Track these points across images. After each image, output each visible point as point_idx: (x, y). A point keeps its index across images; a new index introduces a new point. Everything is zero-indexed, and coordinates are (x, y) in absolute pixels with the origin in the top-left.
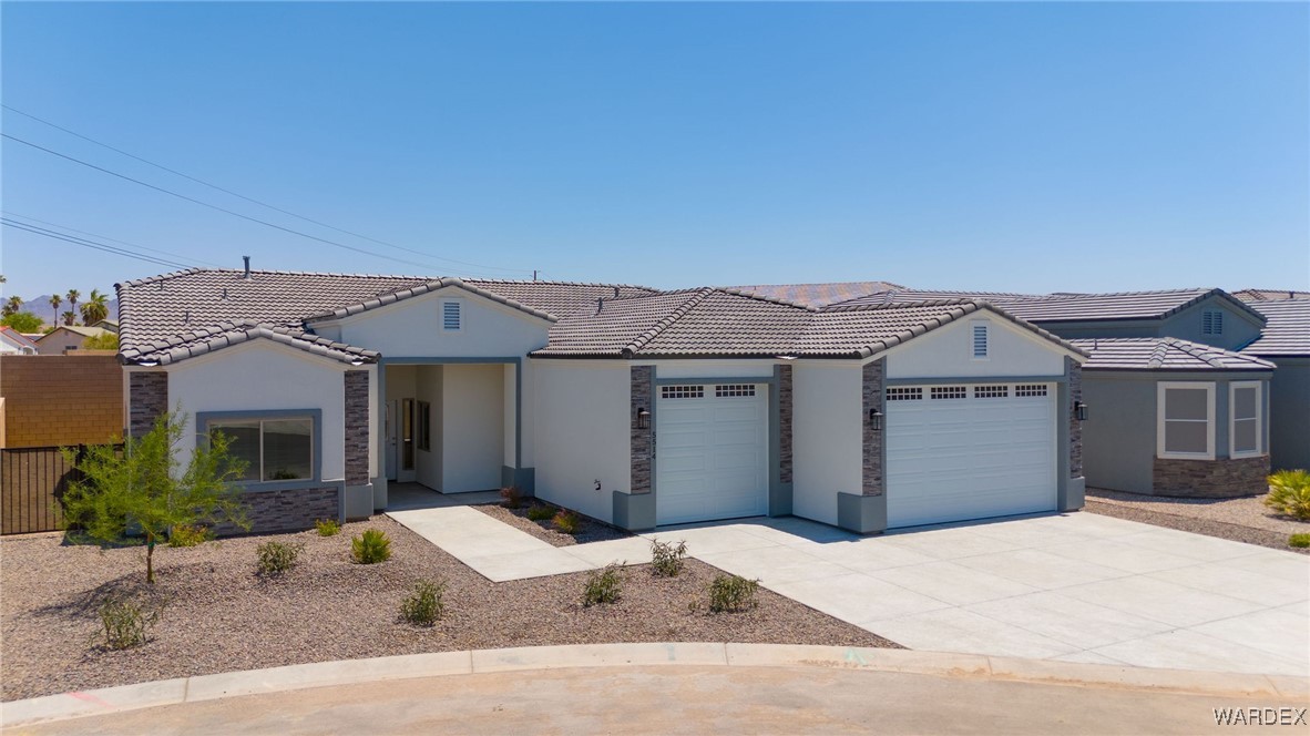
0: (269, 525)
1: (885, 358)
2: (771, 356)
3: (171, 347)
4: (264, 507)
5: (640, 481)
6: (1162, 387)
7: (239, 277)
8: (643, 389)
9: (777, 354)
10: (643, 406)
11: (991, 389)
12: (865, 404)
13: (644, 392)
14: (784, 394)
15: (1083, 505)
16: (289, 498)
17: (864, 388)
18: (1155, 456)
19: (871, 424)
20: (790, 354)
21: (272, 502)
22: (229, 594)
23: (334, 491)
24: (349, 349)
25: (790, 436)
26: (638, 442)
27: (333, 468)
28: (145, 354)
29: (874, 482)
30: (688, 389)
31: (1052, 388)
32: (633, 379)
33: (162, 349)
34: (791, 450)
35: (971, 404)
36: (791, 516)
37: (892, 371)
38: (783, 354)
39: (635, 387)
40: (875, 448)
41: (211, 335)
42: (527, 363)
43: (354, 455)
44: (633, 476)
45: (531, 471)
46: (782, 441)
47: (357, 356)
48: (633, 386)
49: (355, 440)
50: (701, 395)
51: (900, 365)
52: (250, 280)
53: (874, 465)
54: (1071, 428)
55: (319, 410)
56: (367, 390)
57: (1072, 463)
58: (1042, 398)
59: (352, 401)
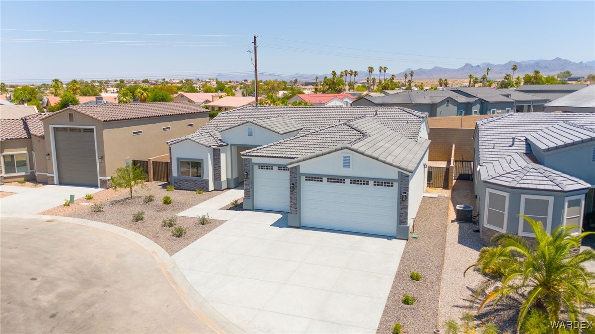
1: (299, 165)
4: (191, 183)
5: (247, 195)
6: (488, 190)
10: (248, 171)
11: (363, 181)
12: (291, 181)
13: (248, 167)
16: (197, 182)
17: (290, 176)
18: (483, 225)
19: (292, 189)
21: (193, 183)
26: (247, 182)
29: (294, 209)
30: (269, 167)
31: (396, 184)
35: (347, 186)
37: (302, 170)
40: (294, 198)
43: (218, 172)
44: (245, 193)
49: (217, 168)
50: (272, 169)
51: (305, 168)
53: (294, 203)
54: (401, 203)
55: (203, 160)
56: (220, 154)
57: (402, 218)
58: (390, 188)
59: (216, 157)
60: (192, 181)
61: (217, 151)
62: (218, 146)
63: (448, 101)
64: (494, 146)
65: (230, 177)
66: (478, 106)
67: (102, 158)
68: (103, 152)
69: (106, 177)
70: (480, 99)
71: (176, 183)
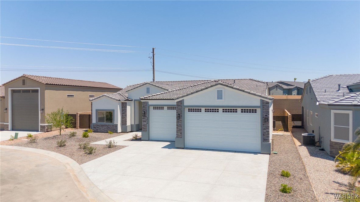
1: (183, 100)
5: (144, 129)
6: (333, 112)
10: (145, 111)
11: (230, 110)
12: (177, 112)
13: (145, 108)
16: (109, 126)
18: (330, 140)
21: (106, 127)
23: (116, 126)
26: (144, 120)
29: (179, 134)
30: (161, 107)
31: (259, 110)
32: (143, 105)
40: (180, 125)
43: (124, 119)
49: (124, 116)
50: (163, 109)
51: (189, 101)
54: (263, 125)
55: (114, 110)
56: (126, 106)
57: (265, 137)
58: (254, 113)
59: (123, 108)
60: (106, 125)
61: (125, 104)
62: (125, 100)
63: (277, 87)
64: (325, 91)
65: (133, 123)
66: (296, 91)
67: (43, 110)
68: (44, 105)
69: (45, 123)
70: (296, 87)
71: (94, 128)
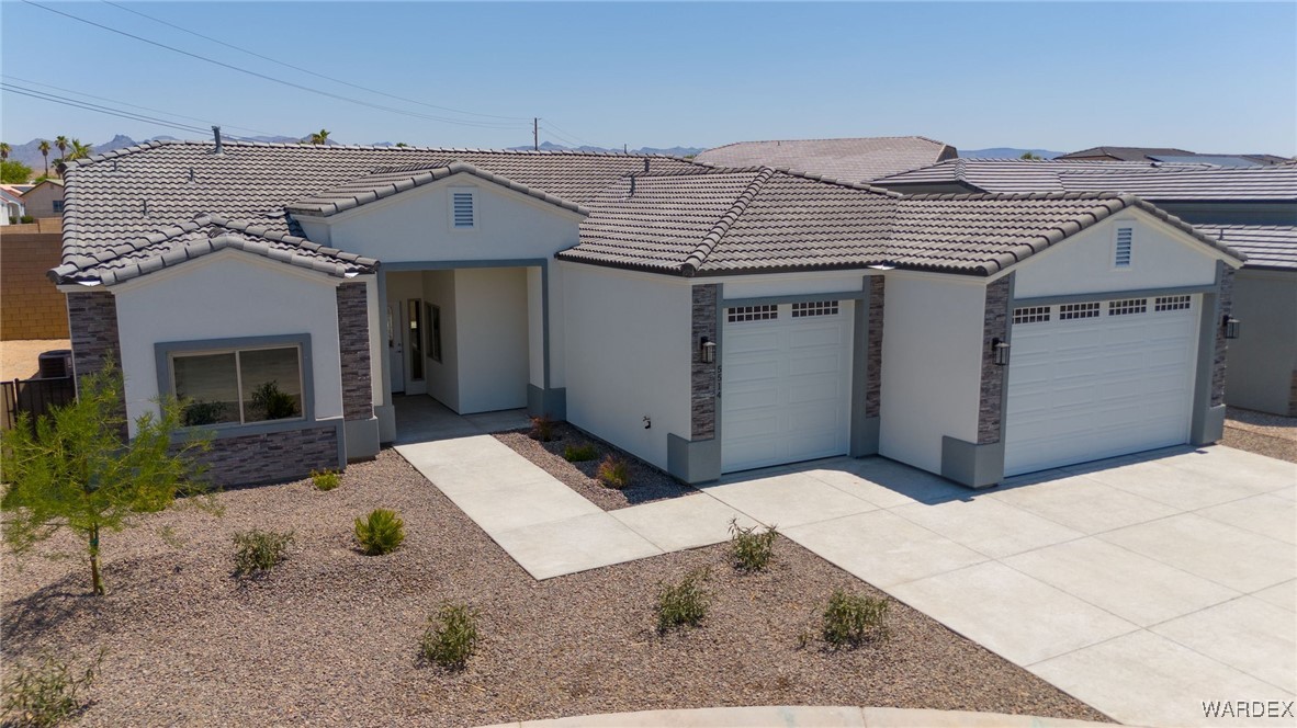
0: (256, 474)
1: (1013, 273)
2: (862, 266)
3: (118, 258)
4: (248, 453)
5: (703, 425)
7: (209, 152)
8: (706, 314)
9: (869, 263)
10: (707, 334)
11: (1128, 303)
12: (987, 332)
13: (708, 317)
14: (874, 311)
15: (1221, 438)
16: (278, 441)
17: (987, 312)
19: (994, 356)
20: (885, 263)
21: (252, 449)
22: (200, 608)
23: (332, 430)
24: (341, 255)
25: (879, 362)
26: (701, 379)
27: (328, 404)
28: (85, 269)
29: (991, 427)
31: (1197, 300)
32: (695, 301)
33: (107, 261)
34: (879, 378)
35: (1105, 326)
36: (877, 456)
37: (1022, 289)
38: (876, 263)
39: (698, 312)
40: (995, 386)
41: (169, 239)
42: (553, 264)
43: (354, 384)
44: (694, 419)
45: (562, 393)
46: (870, 368)
47: (351, 265)
48: (694, 310)
50: (774, 316)
52: (221, 155)
53: (993, 406)
55: (309, 335)
56: (363, 305)
57: (1214, 389)
58: (1185, 311)
59: (347, 320)
60: (253, 440)
